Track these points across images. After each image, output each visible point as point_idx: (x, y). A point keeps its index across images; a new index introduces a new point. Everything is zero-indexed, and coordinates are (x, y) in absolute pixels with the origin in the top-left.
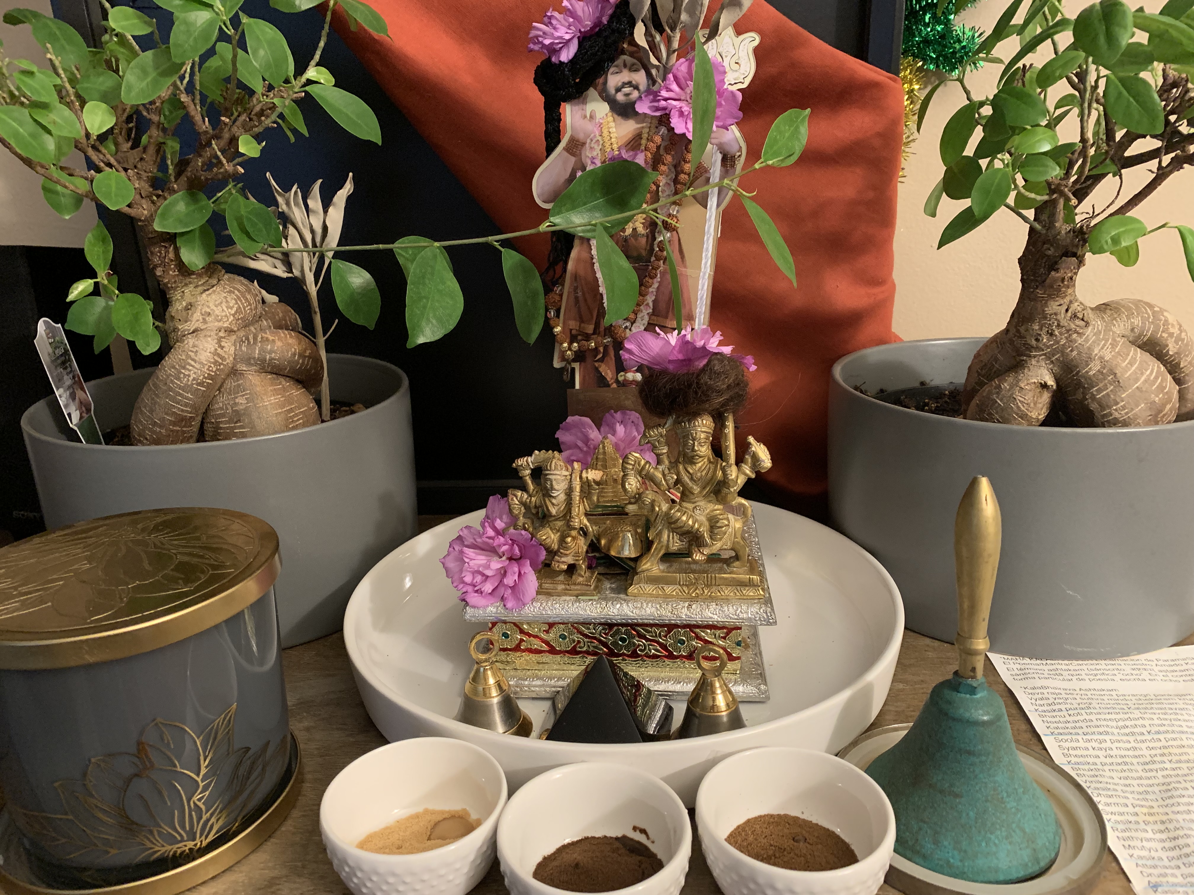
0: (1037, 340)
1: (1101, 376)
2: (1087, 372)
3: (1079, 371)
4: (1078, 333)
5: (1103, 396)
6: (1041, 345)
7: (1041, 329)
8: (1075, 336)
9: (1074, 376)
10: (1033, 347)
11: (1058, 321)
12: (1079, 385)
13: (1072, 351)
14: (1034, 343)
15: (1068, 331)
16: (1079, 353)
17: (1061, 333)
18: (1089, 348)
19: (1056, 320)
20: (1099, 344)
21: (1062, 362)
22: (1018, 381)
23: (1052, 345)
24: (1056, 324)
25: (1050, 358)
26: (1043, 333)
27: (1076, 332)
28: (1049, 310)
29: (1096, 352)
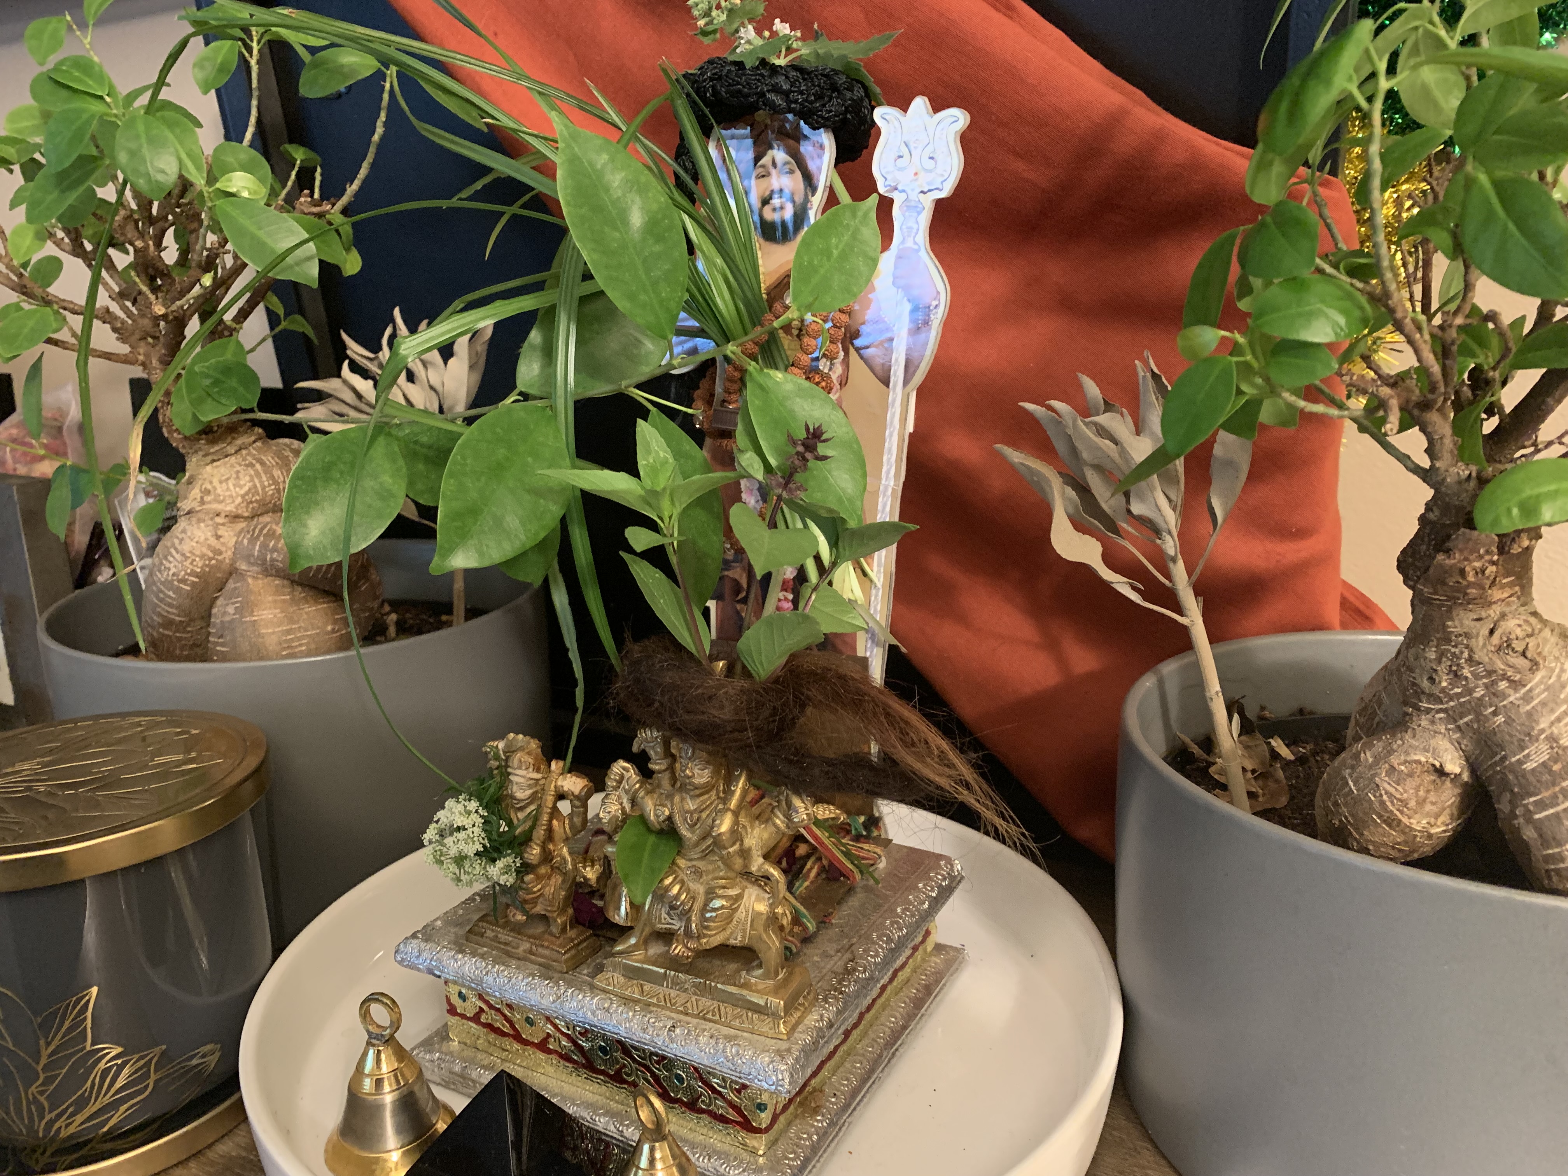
0: (1431, 680)
1: (1546, 777)
2: (1520, 762)
3: (1504, 758)
4: (1508, 679)
5: (1547, 817)
6: (1437, 692)
7: (1439, 661)
8: (1503, 685)
9: (1496, 764)
10: (1423, 693)
11: (1471, 651)
12: (1505, 785)
13: (1495, 713)
14: (1425, 684)
15: (1490, 673)
16: (1509, 721)
17: (1477, 676)
18: (1529, 714)
19: (1467, 647)
20: (1552, 711)
21: (1476, 732)
22: (1391, 752)
23: (1459, 695)
24: (1466, 655)
25: (1455, 721)
26: (1443, 668)
27: (1504, 677)
28: (1456, 627)
29: (1542, 726)
